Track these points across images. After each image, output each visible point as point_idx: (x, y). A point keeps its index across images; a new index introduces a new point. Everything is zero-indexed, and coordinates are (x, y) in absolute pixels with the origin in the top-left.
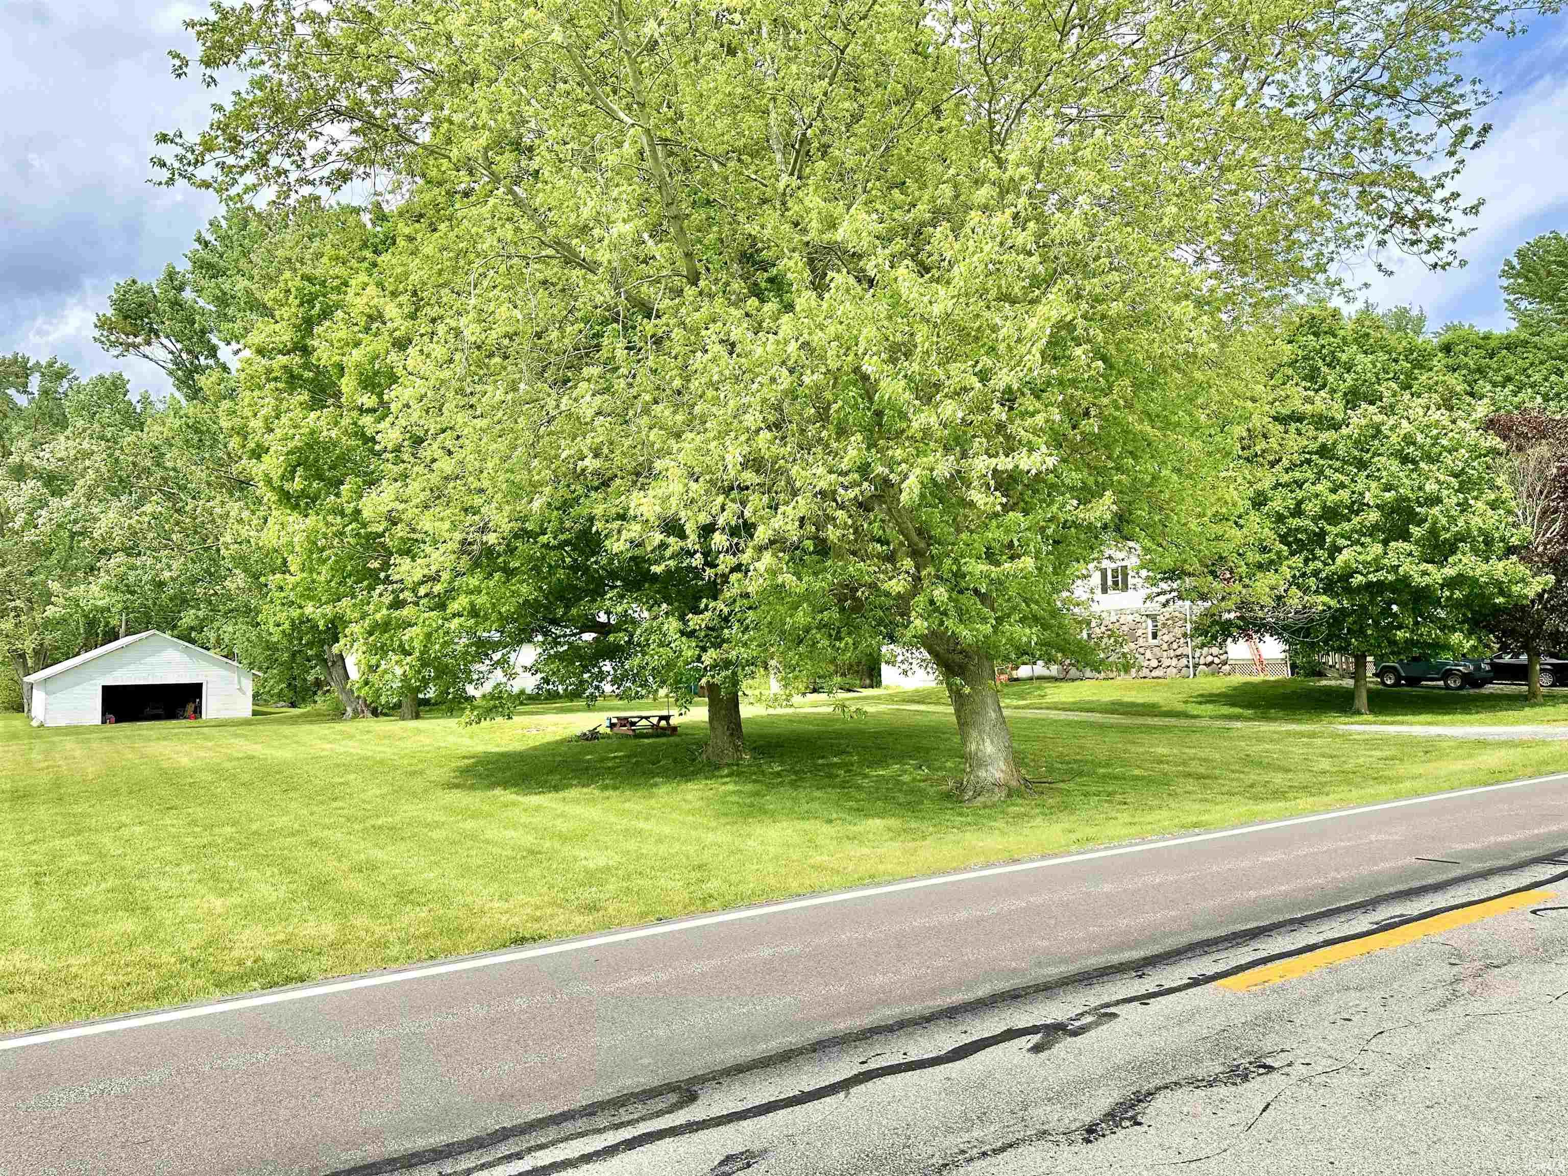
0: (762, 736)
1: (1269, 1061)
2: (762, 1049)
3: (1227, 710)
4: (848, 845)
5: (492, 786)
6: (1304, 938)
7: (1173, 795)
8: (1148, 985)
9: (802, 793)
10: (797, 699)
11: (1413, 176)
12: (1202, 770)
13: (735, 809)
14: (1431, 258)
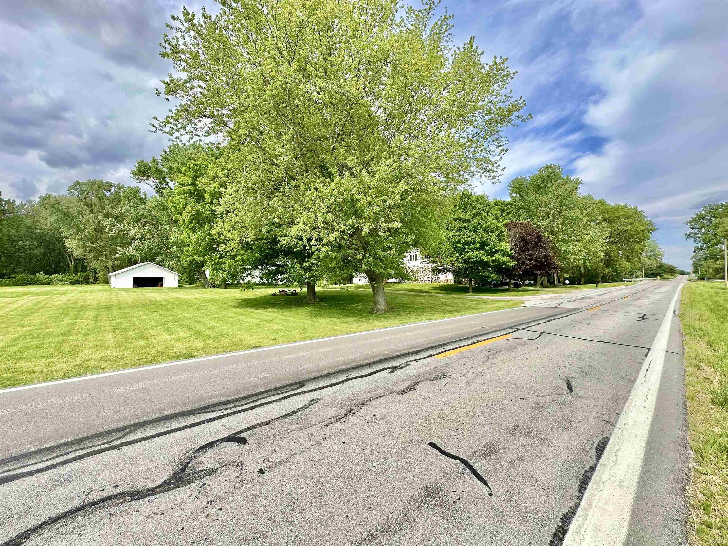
0: (321, 296)
1: (446, 374)
2: (321, 373)
3: (439, 291)
4: (344, 324)
5: (247, 307)
6: (455, 346)
7: (425, 312)
8: (418, 357)
9: (332, 311)
10: (331, 286)
11: (489, 160)
12: (432, 306)
13: (313, 314)
14: (493, 181)
